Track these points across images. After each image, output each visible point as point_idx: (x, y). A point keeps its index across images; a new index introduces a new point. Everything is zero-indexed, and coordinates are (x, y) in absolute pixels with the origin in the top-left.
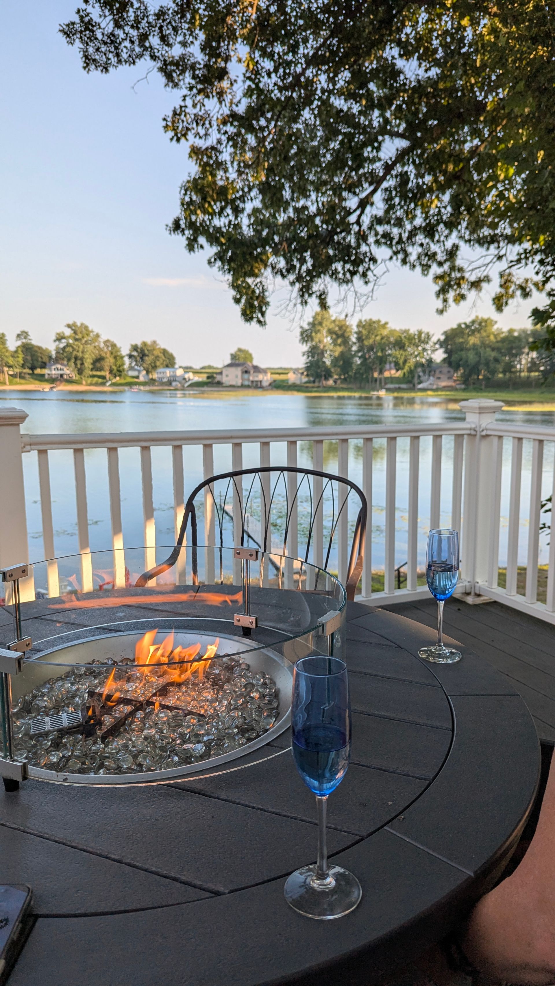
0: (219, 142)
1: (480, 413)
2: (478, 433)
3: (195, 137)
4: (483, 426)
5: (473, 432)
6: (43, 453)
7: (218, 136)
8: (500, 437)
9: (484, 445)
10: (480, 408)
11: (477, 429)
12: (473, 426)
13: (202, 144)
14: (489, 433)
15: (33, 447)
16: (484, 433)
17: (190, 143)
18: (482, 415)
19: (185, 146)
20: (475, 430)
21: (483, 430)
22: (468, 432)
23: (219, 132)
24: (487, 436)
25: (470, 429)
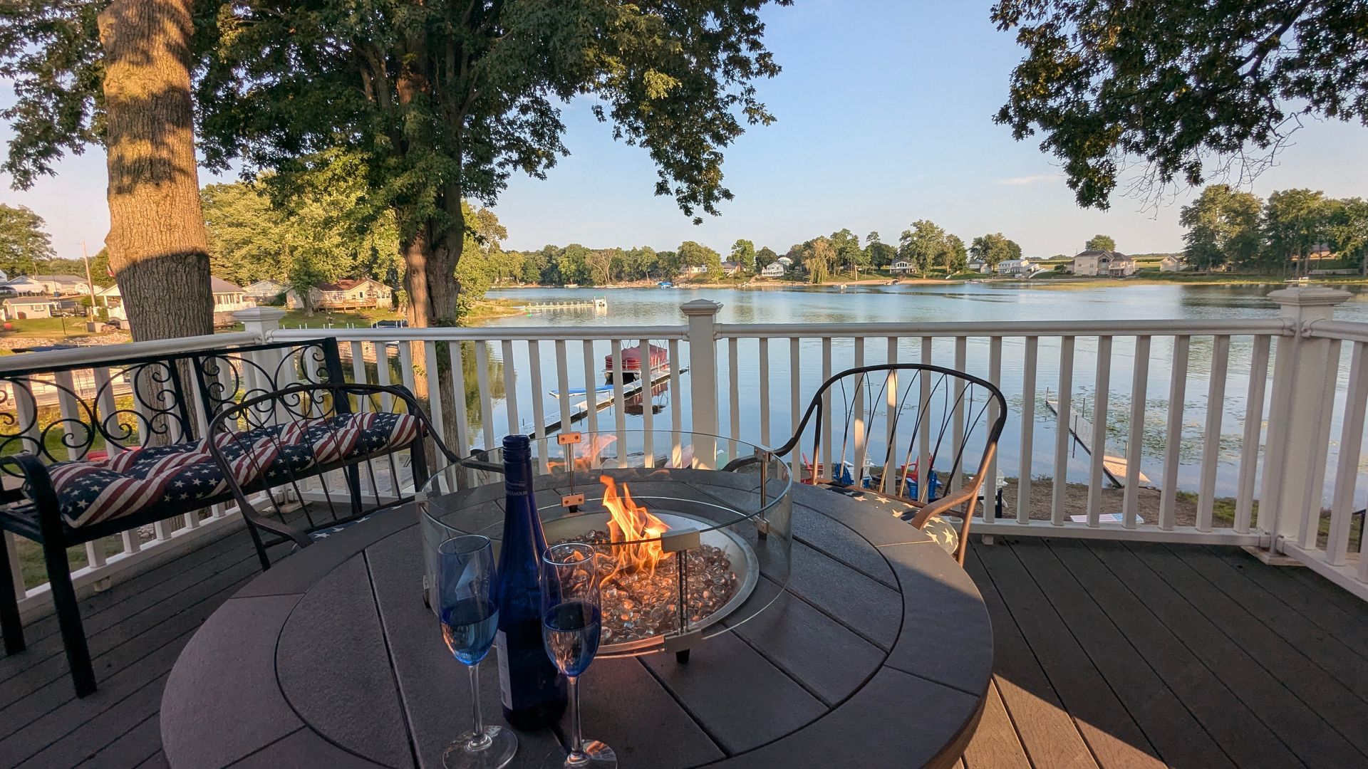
0: (1057, 17)
1: (1301, 306)
2: (1297, 334)
3: (1027, 19)
4: (1307, 324)
5: (1286, 332)
6: (733, 341)
7: (1055, 12)
8: (1334, 341)
9: (1307, 351)
10: (1301, 300)
11: (1297, 328)
12: (1288, 324)
13: (1033, 24)
14: (1315, 334)
15: (723, 335)
16: (1307, 334)
17: (1020, 27)
18: (1304, 309)
19: (1014, 31)
20: (1292, 330)
21: (1305, 330)
22: (1280, 332)
23: (1056, 8)
24: (1312, 338)
25: (1283, 328)
